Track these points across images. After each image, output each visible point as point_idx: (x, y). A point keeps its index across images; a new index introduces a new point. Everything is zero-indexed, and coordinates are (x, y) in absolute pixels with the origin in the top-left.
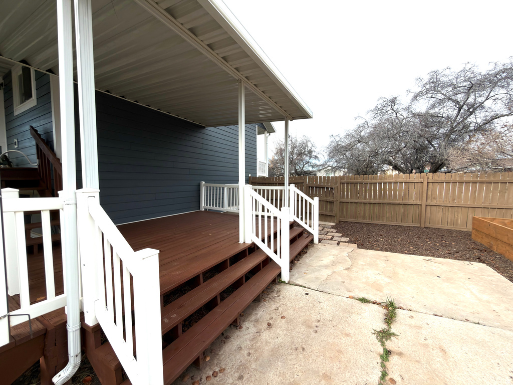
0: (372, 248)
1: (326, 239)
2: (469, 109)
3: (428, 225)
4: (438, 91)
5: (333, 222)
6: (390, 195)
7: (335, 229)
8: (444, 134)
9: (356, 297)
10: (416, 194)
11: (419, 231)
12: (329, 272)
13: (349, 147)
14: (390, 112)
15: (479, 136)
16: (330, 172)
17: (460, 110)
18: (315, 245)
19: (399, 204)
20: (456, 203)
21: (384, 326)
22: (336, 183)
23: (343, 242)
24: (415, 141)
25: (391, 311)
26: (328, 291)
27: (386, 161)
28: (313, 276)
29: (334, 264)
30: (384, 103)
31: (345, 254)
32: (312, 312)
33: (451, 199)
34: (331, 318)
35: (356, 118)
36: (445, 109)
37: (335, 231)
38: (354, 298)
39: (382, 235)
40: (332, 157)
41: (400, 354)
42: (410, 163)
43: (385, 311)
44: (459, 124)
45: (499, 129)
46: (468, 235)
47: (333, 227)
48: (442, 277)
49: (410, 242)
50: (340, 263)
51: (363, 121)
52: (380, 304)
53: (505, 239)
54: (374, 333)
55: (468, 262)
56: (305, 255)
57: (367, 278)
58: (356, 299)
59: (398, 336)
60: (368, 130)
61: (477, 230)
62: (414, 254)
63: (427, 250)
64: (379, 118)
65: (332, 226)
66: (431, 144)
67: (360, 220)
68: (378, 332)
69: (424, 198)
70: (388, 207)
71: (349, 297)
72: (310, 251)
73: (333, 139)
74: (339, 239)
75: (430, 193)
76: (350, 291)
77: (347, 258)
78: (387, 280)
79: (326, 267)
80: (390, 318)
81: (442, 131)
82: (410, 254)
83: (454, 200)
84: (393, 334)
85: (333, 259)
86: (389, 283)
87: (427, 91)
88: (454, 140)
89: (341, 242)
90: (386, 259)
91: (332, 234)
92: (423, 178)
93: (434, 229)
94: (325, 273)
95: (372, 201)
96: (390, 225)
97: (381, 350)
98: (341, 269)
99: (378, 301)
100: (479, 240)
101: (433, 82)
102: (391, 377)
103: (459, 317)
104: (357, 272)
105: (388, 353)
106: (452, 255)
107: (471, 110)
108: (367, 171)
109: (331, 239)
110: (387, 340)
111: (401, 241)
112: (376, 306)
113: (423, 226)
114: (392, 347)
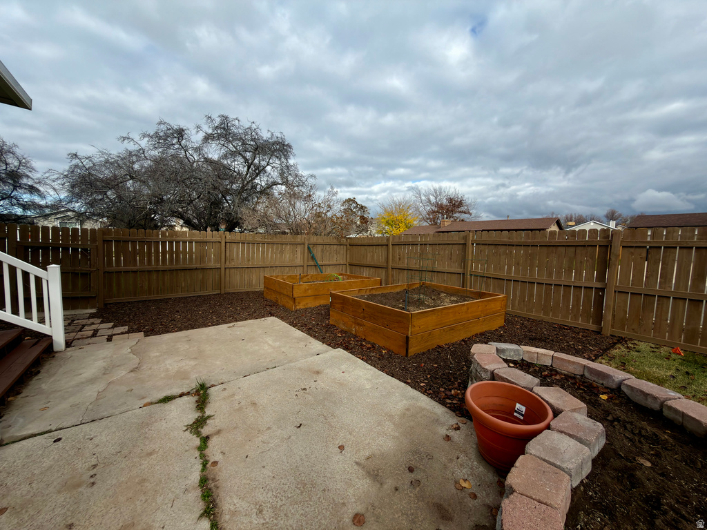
0: (167, 330)
1: (83, 338)
2: (256, 170)
3: (229, 290)
4: (230, 141)
5: (92, 308)
6: (184, 258)
7: (98, 318)
8: (236, 190)
9: (154, 400)
10: (214, 255)
11: (220, 298)
12: (100, 386)
13: (113, 183)
14: (177, 146)
15: (264, 199)
16: (74, 221)
17: (248, 169)
18: (57, 355)
19: (196, 269)
20: (250, 264)
21: (197, 415)
22: (94, 240)
23: (119, 334)
24: (209, 193)
25: (202, 395)
26: (105, 414)
27: (175, 212)
28: (65, 405)
29: (106, 371)
30: (168, 132)
31: (126, 350)
32: (76, 461)
33: (246, 260)
34: (119, 448)
35: (124, 139)
36: (236, 163)
37: (99, 321)
38: (151, 403)
39: (178, 312)
40: (79, 196)
41: (218, 432)
42: (204, 219)
43: (196, 398)
44: (248, 183)
45: (276, 194)
46: (260, 294)
47: (92, 316)
48: (246, 339)
49: (213, 312)
50: (118, 366)
51: (137, 147)
52: (188, 394)
53: (285, 293)
54: (187, 429)
55: (263, 319)
56: (36, 378)
57: (167, 370)
58: (156, 403)
59: (213, 416)
60: (147, 164)
61: (267, 288)
62: (218, 324)
63: (229, 316)
64: (160, 150)
65: (91, 314)
66: (226, 199)
67: (144, 297)
68: (191, 425)
69: (223, 260)
70: (183, 274)
71: (145, 406)
72: (47, 367)
73: (75, 162)
74: (110, 332)
75: (228, 254)
76: (144, 398)
77: (131, 355)
78: (193, 363)
79: (92, 381)
80: (202, 403)
81: (234, 186)
82: (213, 325)
83: (249, 260)
84: (209, 417)
85: (105, 364)
86: (195, 365)
87: (220, 136)
88: (246, 199)
89: (114, 335)
90: (188, 339)
91: (94, 327)
92: (221, 237)
93: (234, 293)
94: (91, 392)
95: (161, 267)
96: (187, 297)
97: (197, 442)
98: (122, 374)
99: (185, 391)
100: (269, 297)
101: (224, 128)
102: (213, 461)
103: (262, 369)
104: (150, 369)
105: (205, 440)
106: (252, 316)
107: (257, 171)
108: (145, 224)
109: (94, 335)
110: (202, 427)
111: (203, 313)
112: (185, 398)
113: (223, 292)
114: (209, 431)
